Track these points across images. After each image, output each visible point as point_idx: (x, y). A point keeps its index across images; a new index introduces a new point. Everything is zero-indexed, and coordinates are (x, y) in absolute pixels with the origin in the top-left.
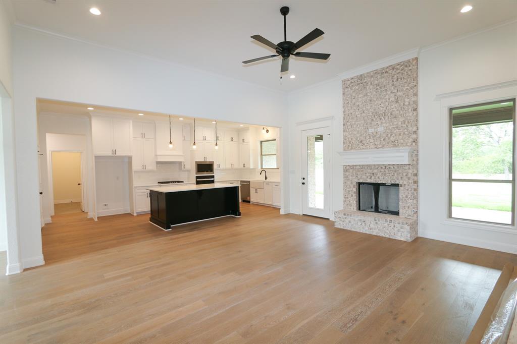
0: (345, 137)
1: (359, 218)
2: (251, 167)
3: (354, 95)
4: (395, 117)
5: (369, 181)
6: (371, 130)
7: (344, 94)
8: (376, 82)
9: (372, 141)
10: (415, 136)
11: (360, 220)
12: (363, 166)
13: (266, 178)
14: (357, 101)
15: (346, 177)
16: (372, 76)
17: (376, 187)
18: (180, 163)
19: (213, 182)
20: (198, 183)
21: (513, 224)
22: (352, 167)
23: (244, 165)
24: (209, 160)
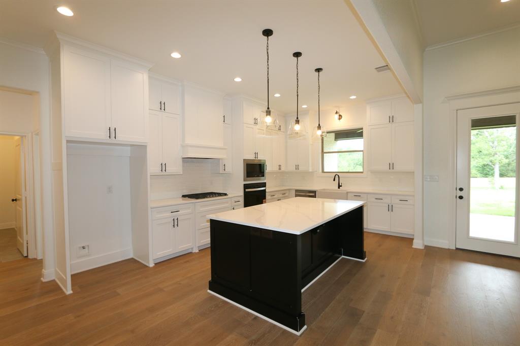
2: (310, 170)
13: (339, 186)
23: (297, 167)
24: (260, 157)
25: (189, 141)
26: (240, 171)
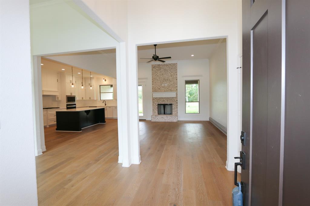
0: (153, 87)
1: (161, 116)
2: (95, 99)
3: (156, 71)
4: (171, 81)
5: (162, 103)
6: (163, 85)
7: (152, 70)
8: (165, 68)
9: (163, 89)
10: (176, 88)
11: (161, 117)
12: (160, 98)
13: (105, 105)
14: (157, 74)
15: (153, 102)
16: (163, 66)
17: (164, 105)
18: (55, 96)
19: (75, 107)
20: (68, 108)
21: (199, 113)
22: (156, 98)
23: (90, 98)
24: (73, 95)
25: (44, 89)
26: (65, 100)
